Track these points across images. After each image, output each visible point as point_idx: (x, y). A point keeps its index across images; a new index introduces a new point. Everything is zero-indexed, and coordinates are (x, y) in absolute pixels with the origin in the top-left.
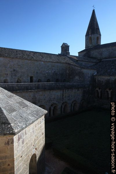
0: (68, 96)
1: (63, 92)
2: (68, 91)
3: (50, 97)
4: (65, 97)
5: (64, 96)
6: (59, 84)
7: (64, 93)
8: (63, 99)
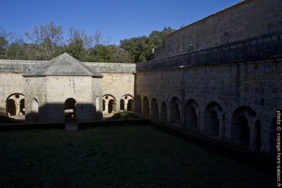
0: (257, 89)
1: (239, 72)
2: (256, 68)
3: (206, 84)
4: (246, 90)
5: (242, 87)
6: (228, 48)
7: (242, 75)
8: (238, 94)
